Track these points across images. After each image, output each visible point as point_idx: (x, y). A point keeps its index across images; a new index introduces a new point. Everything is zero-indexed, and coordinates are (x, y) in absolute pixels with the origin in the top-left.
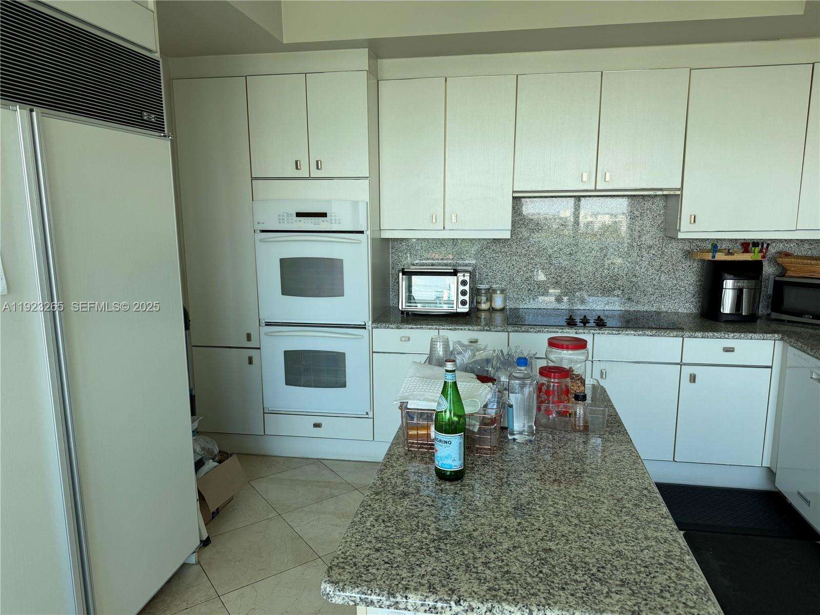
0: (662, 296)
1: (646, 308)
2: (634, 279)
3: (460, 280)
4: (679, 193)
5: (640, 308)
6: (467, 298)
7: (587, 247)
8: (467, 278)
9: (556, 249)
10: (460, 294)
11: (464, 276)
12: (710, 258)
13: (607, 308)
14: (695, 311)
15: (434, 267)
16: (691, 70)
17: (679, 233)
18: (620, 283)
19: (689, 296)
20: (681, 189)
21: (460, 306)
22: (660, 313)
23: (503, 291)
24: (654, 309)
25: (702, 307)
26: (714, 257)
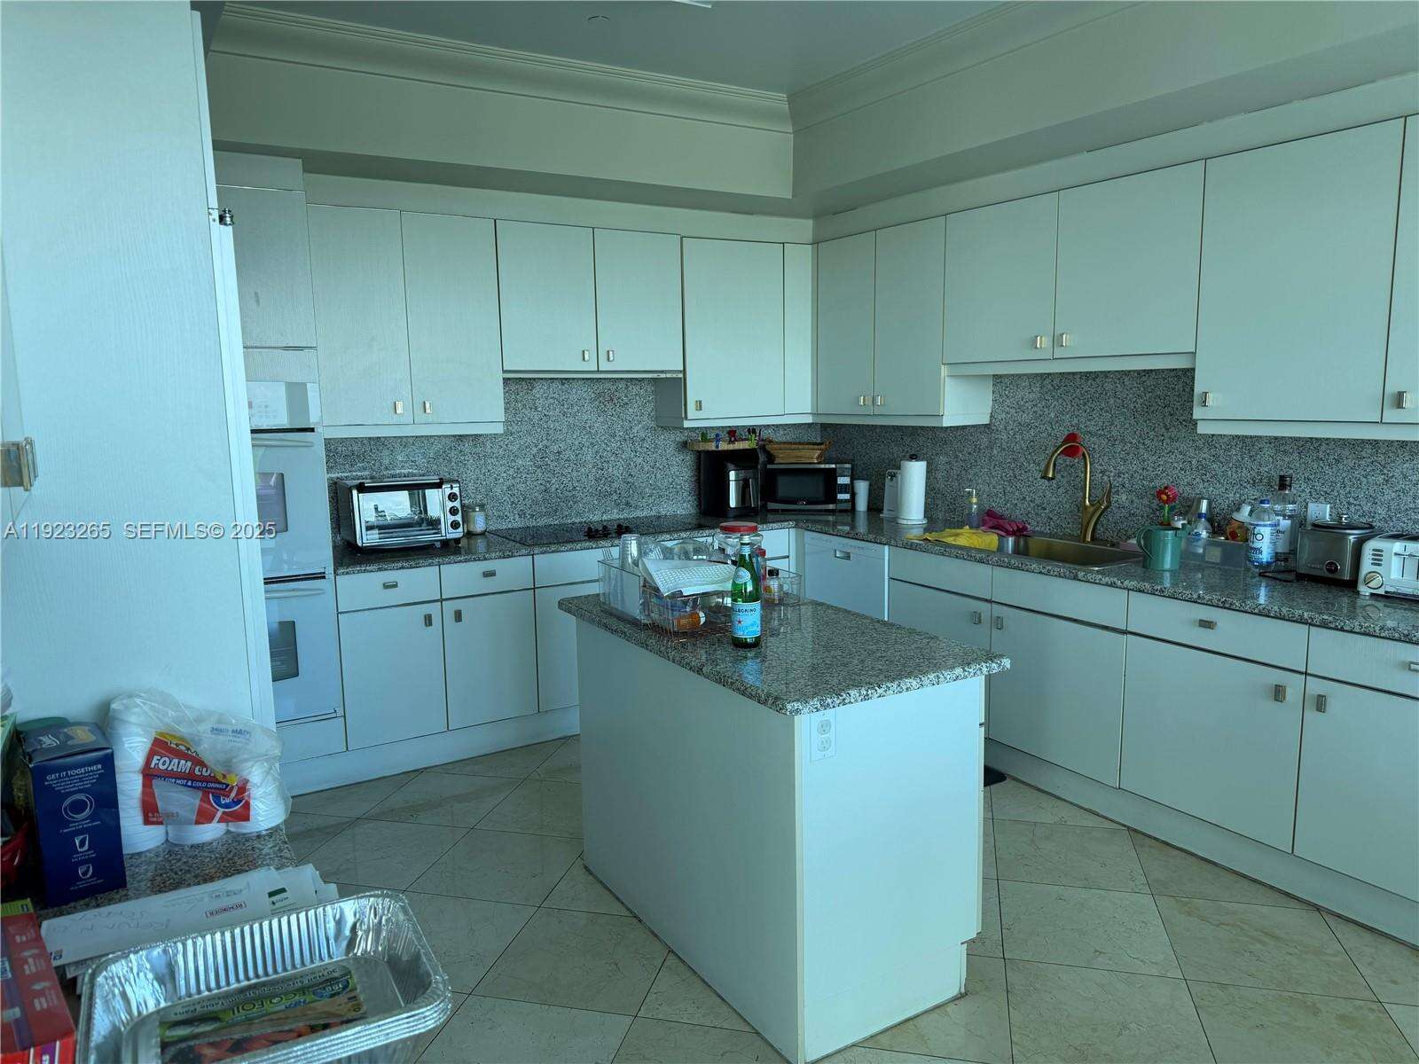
0: (660, 496)
1: (645, 513)
2: (630, 480)
3: (447, 494)
4: (681, 375)
5: (639, 513)
6: (459, 518)
7: (577, 443)
8: (456, 490)
9: (541, 446)
10: (448, 514)
11: (452, 488)
12: (714, 448)
13: (605, 517)
14: (693, 511)
15: (416, 478)
16: (682, 238)
17: (685, 422)
18: (615, 485)
19: (685, 494)
20: (684, 371)
21: (451, 530)
22: (659, 517)
23: (482, 507)
24: (653, 513)
25: (699, 506)
26: (717, 447)
